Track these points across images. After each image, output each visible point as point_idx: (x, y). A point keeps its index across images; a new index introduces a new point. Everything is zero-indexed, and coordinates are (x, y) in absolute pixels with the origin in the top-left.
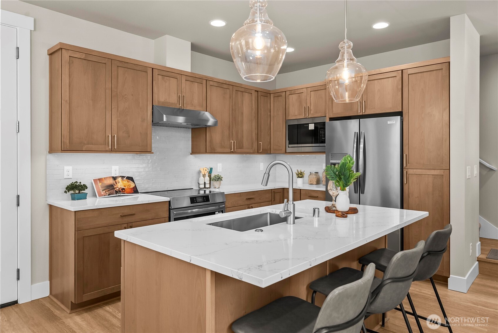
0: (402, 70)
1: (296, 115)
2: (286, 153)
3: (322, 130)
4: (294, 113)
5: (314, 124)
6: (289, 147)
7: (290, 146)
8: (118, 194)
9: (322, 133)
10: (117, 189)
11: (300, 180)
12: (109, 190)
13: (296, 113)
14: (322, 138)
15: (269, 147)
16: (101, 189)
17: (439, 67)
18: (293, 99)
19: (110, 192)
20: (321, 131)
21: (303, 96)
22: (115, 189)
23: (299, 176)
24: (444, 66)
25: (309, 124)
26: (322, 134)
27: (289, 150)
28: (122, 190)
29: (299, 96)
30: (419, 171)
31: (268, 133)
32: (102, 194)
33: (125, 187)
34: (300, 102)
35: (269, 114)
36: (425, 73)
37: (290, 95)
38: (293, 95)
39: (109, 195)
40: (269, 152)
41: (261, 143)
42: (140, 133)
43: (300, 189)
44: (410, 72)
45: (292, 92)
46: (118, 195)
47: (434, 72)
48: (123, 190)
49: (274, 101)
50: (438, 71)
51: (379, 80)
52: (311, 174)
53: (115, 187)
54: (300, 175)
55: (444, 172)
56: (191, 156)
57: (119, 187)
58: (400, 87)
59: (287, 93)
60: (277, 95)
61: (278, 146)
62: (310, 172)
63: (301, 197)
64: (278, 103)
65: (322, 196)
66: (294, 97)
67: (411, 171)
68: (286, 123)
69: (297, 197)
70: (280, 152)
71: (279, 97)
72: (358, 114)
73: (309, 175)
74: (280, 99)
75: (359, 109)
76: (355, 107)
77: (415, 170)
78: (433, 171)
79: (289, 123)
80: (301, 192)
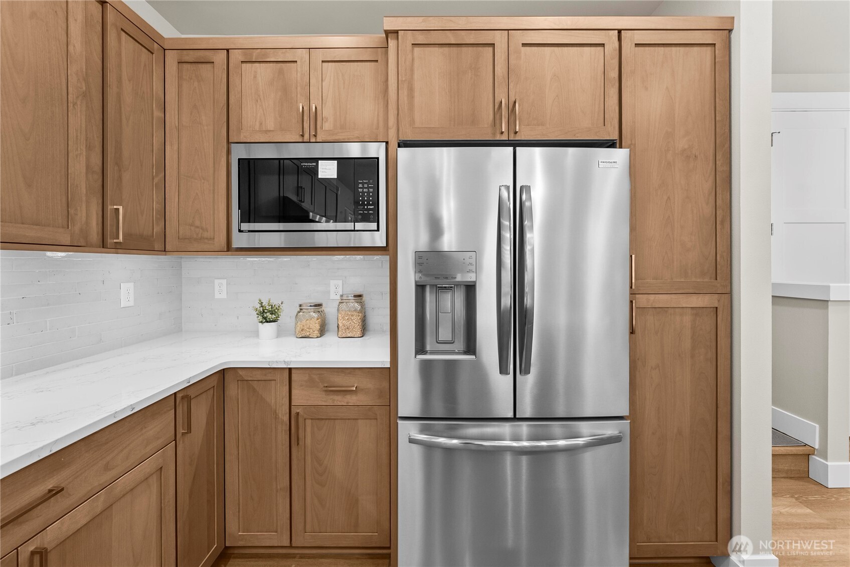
0: (619, 30)
1: (270, 131)
2: (229, 248)
3: (366, 183)
4: (261, 124)
5: (336, 162)
6: (240, 231)
7: (245, 226)
9: (365, 190)
11: (269, 328)
13: (270, 124)
14: (363, 204)
15: (158, 229)
17: (706, 38)
18: (255, 77)
20: (360, 186)
21: (296, 73)
23: (265, 318)
24: (719, 38)
25: (320, 162)
26: (363, 193)
27: (239, 240)
29: (281, 72)
30: (662, 300)
31: (156, 180)
34: (286, 92)
35: (158, 114)
36: (673, 48)
37: (244, 65)
38: (257, 65)
40: (158, 246)
41: (121, 208)
43: (290, 369)
44: (639, 37)
45: (256, 56)
47: (696, 48)
49: (180, 78)
50: (704, 49)
51: (556, 48)
52: (302, 308)
54: (268, 314)
55: (719, 301)
58: (614, 74)
59: (236, 56)
60: (191, 56)
61: (197, 227)
62: (300, 306)
63: (294, 392)
64: (196, 84)
65: (368, 383)
66: (263, 72)
67: (642, 300)
68: (229, 152)
69: (277, 396)
70: (206, 247)
71: (200, 65)
72: (494, 134)
73: (296, 312)
74: (205, 69)
75: (498, 122)
76: (487, 115)
77: (652, 297)
78: (694, 297)
79: (240, 152)
80: (293, 375)
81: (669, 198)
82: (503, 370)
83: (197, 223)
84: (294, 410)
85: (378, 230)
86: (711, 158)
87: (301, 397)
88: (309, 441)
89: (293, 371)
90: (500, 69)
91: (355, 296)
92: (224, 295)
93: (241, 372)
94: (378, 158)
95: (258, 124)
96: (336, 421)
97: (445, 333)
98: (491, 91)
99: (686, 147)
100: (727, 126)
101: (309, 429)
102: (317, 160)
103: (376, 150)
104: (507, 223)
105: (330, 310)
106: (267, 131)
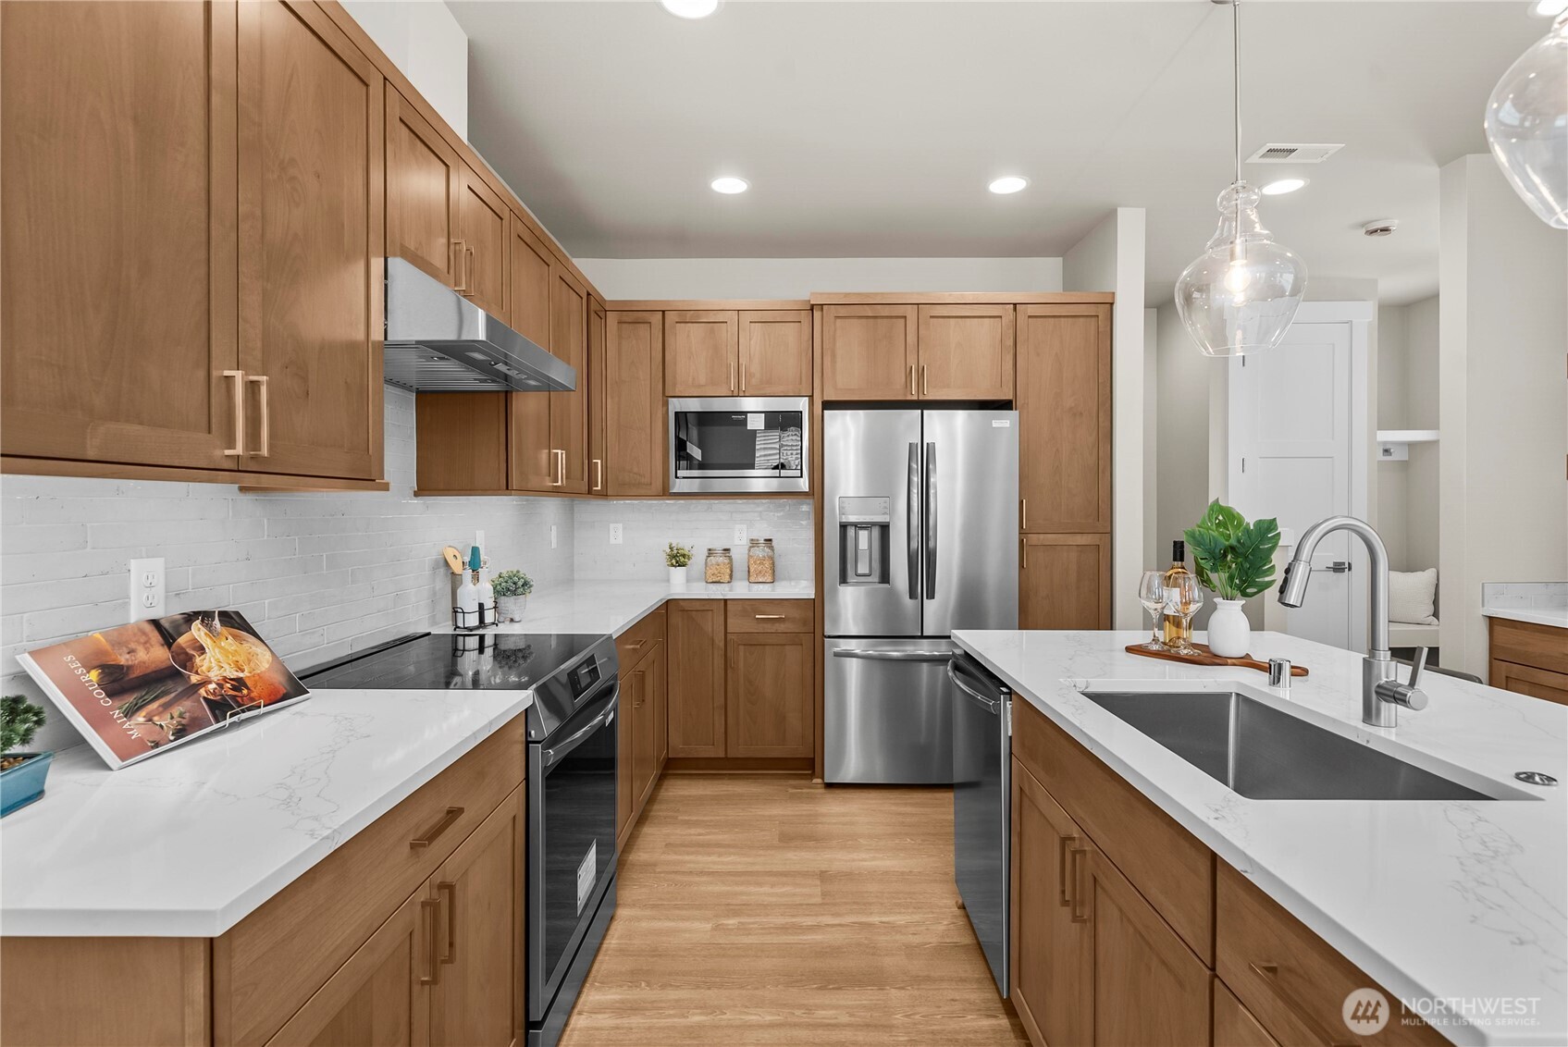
0: (1015, 304)
1: (702, 386)
2: (666, 493)
4: (694, 379)
5: (763, 415)
6: (676, 477)
7: (681, 473)
8: (231, 716)
10: (212, 687)
11: (678, 573)
12: (166, 706)
13: (702, 380)
16: (111, 708)
17: (1091, 310)
18: (688, 336)
19: (181, 716)
21: (726, 333)
22: (202, 692)
24: (1102, 310)
25: (749, 415)
27: (679, 486)
28: (234, 688)
29: (712, 332)
30: (1050, 539)
32: (135, 734)
33: (243, 671)
34: (717, 351)
36: (1062, 319)
37: (678, 325)
38: (690, 325)
39: (180, 733)
41: (599, 461)
42: (346, 383)
43: (726, 600)
44: (1032, 310)
45: (689, 315)
46: (228, 721)
47: (1081, 319)
48: (240, 691)
49: (620, 337)
50: (1088, 319)
51: (960, 320)
52: (710, 552)
53: (194, 679)
54: (678, 558)
55: (1101, 540)
56: (416, 501)
57: (215, 675)
58: (1010, 342)
59: (671, 317)
60: (627, 317)
61: (635, 473)
62: (710, 550)
63: (729, 621)
64: (634, 341)
65: (795, 613)
66: (696, 332)
67: (1034, 539)
68: (666, 404)
69: (713, 625)
70: (643, 492)
71: (637, 325)
72: (906, 396)
73: (705, 557)
74: (643, 329)
75: (908, 384)
76: (900, 379)
77: (1042, 536)
78: (1079, 536)
79: (677, 405)
80: (729, 606)
81: (1057, 450)
82: (912, 595)
83: (635, 470)
84: (729, 636)
85: (801, 477)
86: (1095, 414)
87: (736, 625)
88: (741, 664)
89: (728, 602)
90: (911, 338)
91: (766, 540)
92: (620, 541)
93: (682, 603)
94: (801, 412)
95: (691, 380)
96: (767, 647)
97: (863, 569)
98: (903, 355)
99: (1073, 405)
100: (1109, 385)
101: (741, 654)
102: (745, 413)
103: (801, 405)
104: (916, 479)
105: (739, 555)
106: (700, 386)
